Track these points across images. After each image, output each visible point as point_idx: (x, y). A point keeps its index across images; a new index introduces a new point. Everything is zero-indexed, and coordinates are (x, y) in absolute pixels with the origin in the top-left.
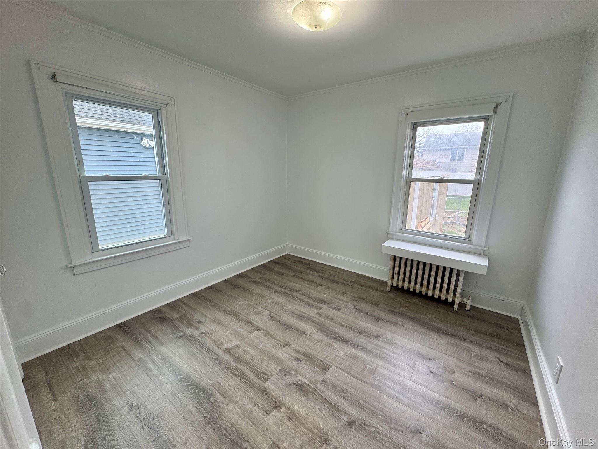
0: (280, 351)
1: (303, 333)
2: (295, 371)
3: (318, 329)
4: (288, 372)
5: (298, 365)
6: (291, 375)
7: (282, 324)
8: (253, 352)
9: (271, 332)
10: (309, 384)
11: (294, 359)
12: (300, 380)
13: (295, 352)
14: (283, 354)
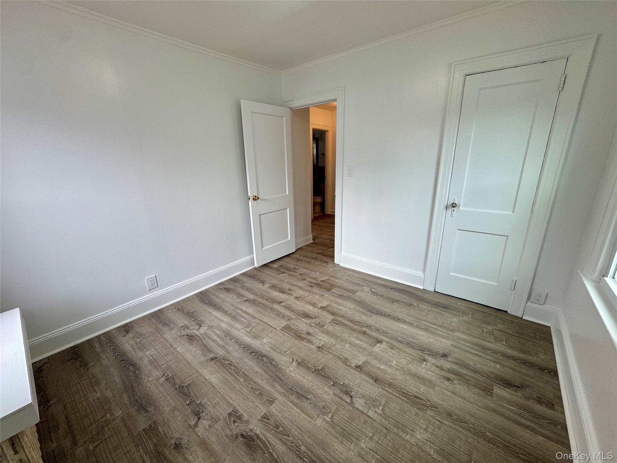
0: (326, 341)
1: (302, 364)
2: (312, 326)
3: (280, 370)
4: (317, 325)
5: (309, 330)
6: (314, 323)
7: (329, 378)
8: (353, 340)
9: (341, 364)
10: (301, 318)
11: (312, 334)
12: (308, 320)
13: (311, 341)
14: (323, 339)
